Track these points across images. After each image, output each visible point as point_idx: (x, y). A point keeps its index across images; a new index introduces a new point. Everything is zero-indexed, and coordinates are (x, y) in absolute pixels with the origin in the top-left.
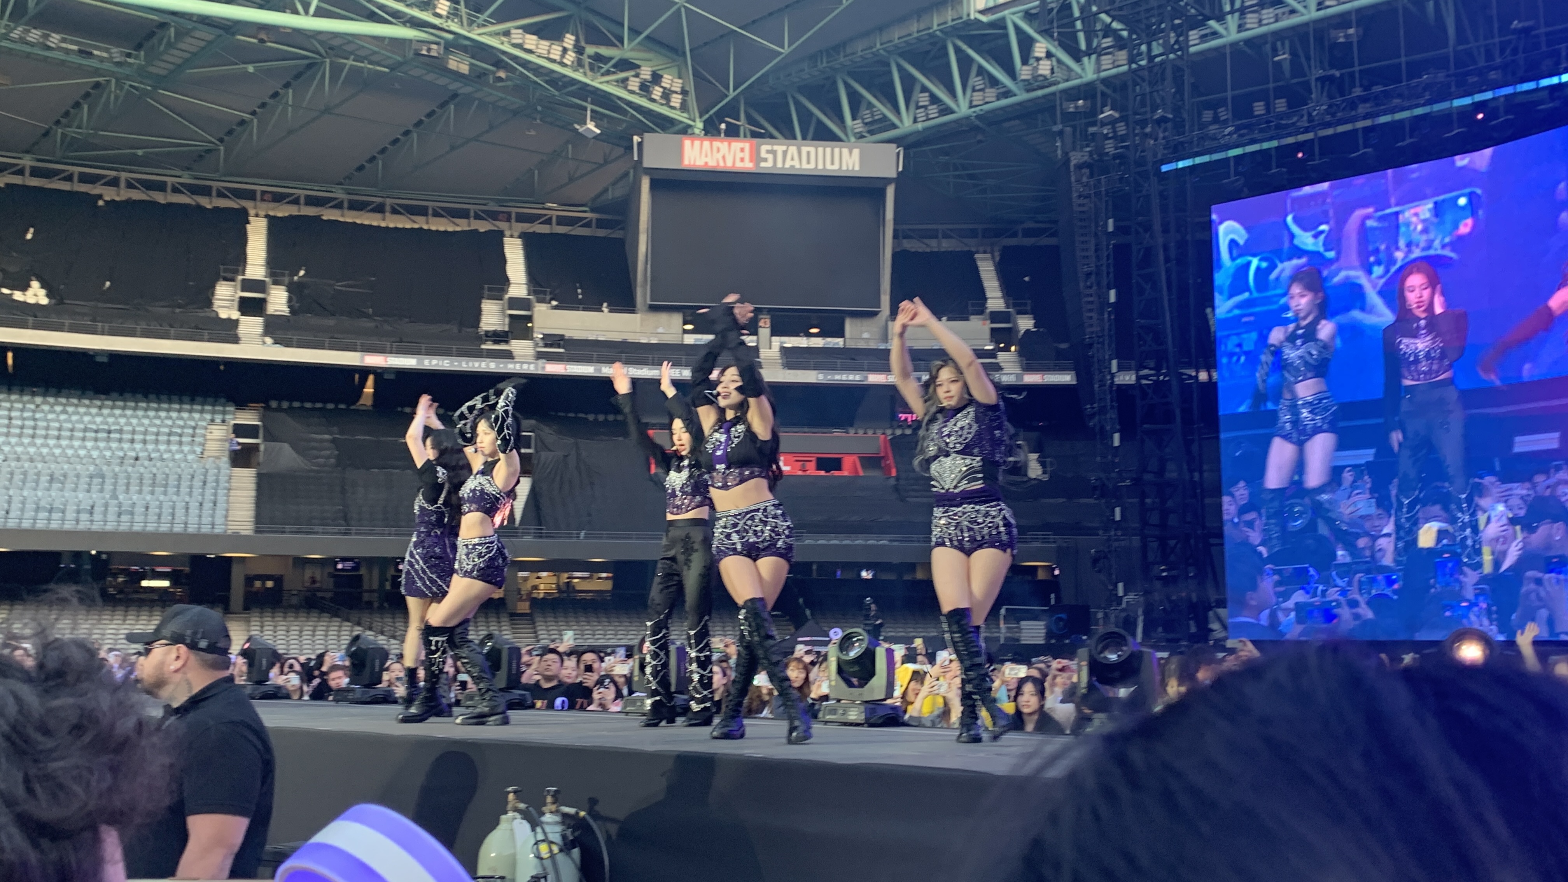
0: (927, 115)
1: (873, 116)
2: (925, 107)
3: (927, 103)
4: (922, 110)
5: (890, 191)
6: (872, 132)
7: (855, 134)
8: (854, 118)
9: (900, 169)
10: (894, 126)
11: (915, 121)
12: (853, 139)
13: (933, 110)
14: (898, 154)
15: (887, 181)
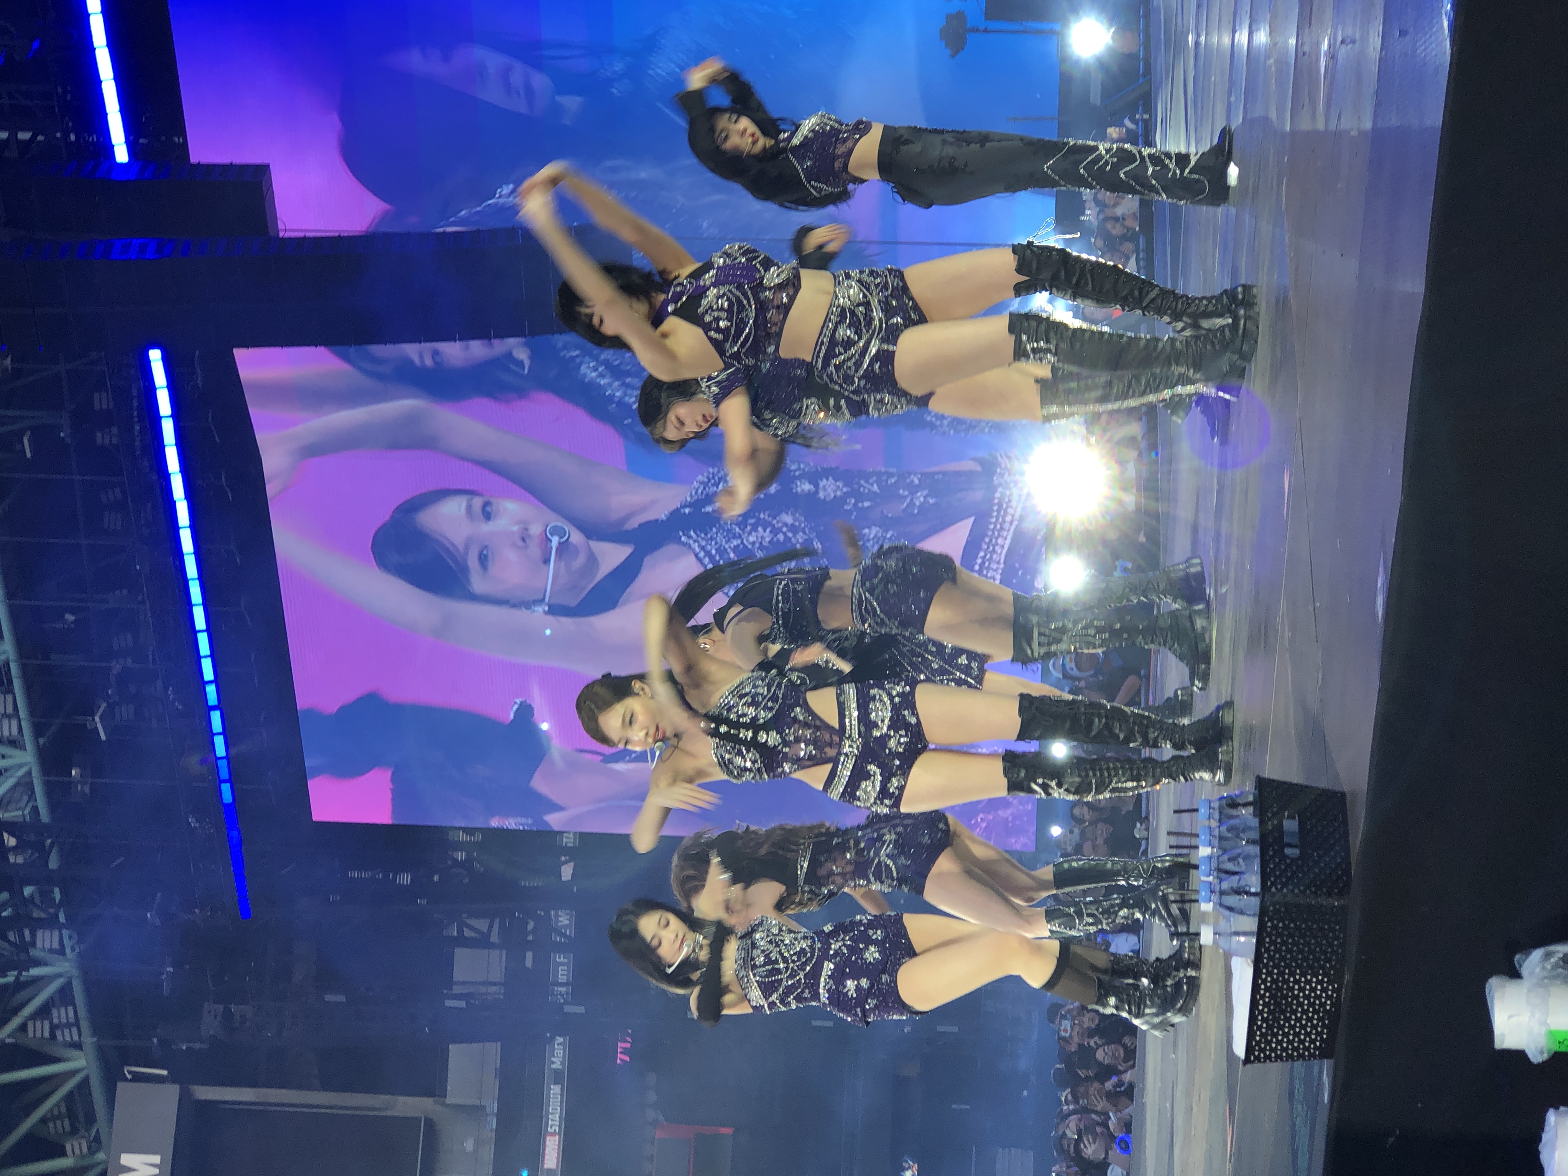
0: (68, 1025)
1: (60, 1117)
2: (53, 1029)
3: (47, 1024)
4: (58, 1034)
5: (205, 1093)
6: (91, 1119)
7: (92, 1151)
8: (62, 1153)
9: (165, 1072)
10: (85, 1084)
11: (78, 1046)
12: (101, 1156)
13: (61, 1015)
14: (138, 1078)
15: (185, 1099)
